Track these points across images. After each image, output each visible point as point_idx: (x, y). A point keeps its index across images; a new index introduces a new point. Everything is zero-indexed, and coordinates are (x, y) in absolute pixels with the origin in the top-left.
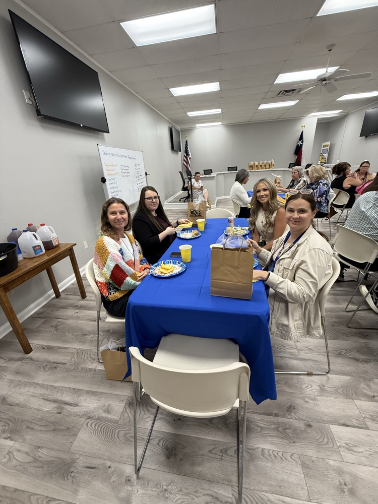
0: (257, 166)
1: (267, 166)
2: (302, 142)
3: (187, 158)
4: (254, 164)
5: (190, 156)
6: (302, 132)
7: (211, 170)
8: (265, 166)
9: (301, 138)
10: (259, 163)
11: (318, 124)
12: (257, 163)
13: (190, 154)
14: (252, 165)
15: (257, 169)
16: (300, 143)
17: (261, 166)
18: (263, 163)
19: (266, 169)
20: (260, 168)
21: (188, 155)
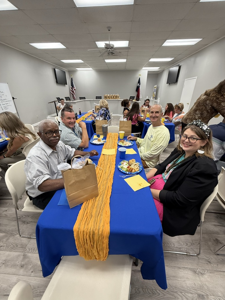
0: (109, 97)
1: (115, 98)
2: (140, 84)
3: (72, 89)
4: (107, 96)
5: (75, 88)
6: (140, 78)
7: (85, 97)
8: (114, 97)
9: (139, 82)
10: (110, 95)
11: (148, 74)
12: (109, 95)
13: (75, 86)
14: (106, 96)
15: (109, 99)
16: (138, 85)
17: (111, 97)
18: (112, 95)
19: (114, 99)
20: (111, 98)
21: (73, 87)
